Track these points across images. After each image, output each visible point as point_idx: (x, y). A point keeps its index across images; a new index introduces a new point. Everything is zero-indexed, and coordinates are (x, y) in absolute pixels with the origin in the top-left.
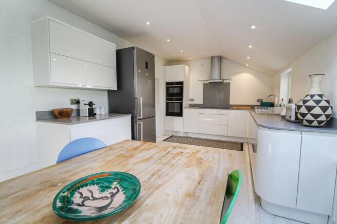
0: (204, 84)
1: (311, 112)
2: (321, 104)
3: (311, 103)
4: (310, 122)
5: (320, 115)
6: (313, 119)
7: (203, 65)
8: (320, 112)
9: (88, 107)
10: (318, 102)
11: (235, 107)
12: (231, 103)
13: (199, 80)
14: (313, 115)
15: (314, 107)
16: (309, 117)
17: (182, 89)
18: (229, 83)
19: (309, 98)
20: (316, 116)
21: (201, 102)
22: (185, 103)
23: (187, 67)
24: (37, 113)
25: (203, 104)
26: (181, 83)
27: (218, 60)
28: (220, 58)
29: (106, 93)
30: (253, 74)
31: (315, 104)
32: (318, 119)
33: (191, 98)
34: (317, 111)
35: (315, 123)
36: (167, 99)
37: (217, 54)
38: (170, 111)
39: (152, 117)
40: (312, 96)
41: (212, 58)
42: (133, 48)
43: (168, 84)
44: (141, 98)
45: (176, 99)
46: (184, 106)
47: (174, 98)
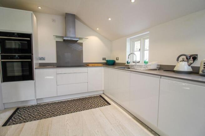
12: (85, 61)
17: (30, 43)
18: (82, 43)
21: (54, 61)
22: (35, 62)
26: (29, 36)
33: (40, 56)
38: (9, 74)
45: (21, 57)
46: (35, 66)
47: (17, 55)
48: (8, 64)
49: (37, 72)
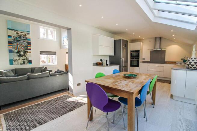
0: (151, 51)
1: (191, 64)
2: (194, 61)
3: (191, 61)
4: (191, 67)
5: (194, 65)
6: (191, 66)
7: (150, 41)
8: (194, 64)
9: (106, 62)
10: (193, 60)
11: (168, 63)
12: (166, 60)
13: (148, 49)
14: (191, 65)
15: (192, 62)
16: (190, 66)
17: (139, 54)
18: (165, 50)
19: (190, 59)
20: (193, 65)
21: (149, 60)
22: (140, 60)
23: (142, 43)
24: (93, 64)
25: (150, 61)
26: (139, 51)
27: (159, 39)
28: (160, 38)
29: (109, 57)
30: (179, 45)
31: (192, 61)
32: (193, 66)
33: (143, 58)
34: (193, 63)
35: (192, 68)
36: (131, 59)
37: (158, 36)
38: (132, 64)
39: (127, 66)
40: (192, 58)
41: (156, 38)
42: (121, 40)
43: (131, 51)
44: (123, 59)
45: (136, 59)
46: (140, 62)
47: (135, 58)
48: (132, 61)
49: (140, 64)
